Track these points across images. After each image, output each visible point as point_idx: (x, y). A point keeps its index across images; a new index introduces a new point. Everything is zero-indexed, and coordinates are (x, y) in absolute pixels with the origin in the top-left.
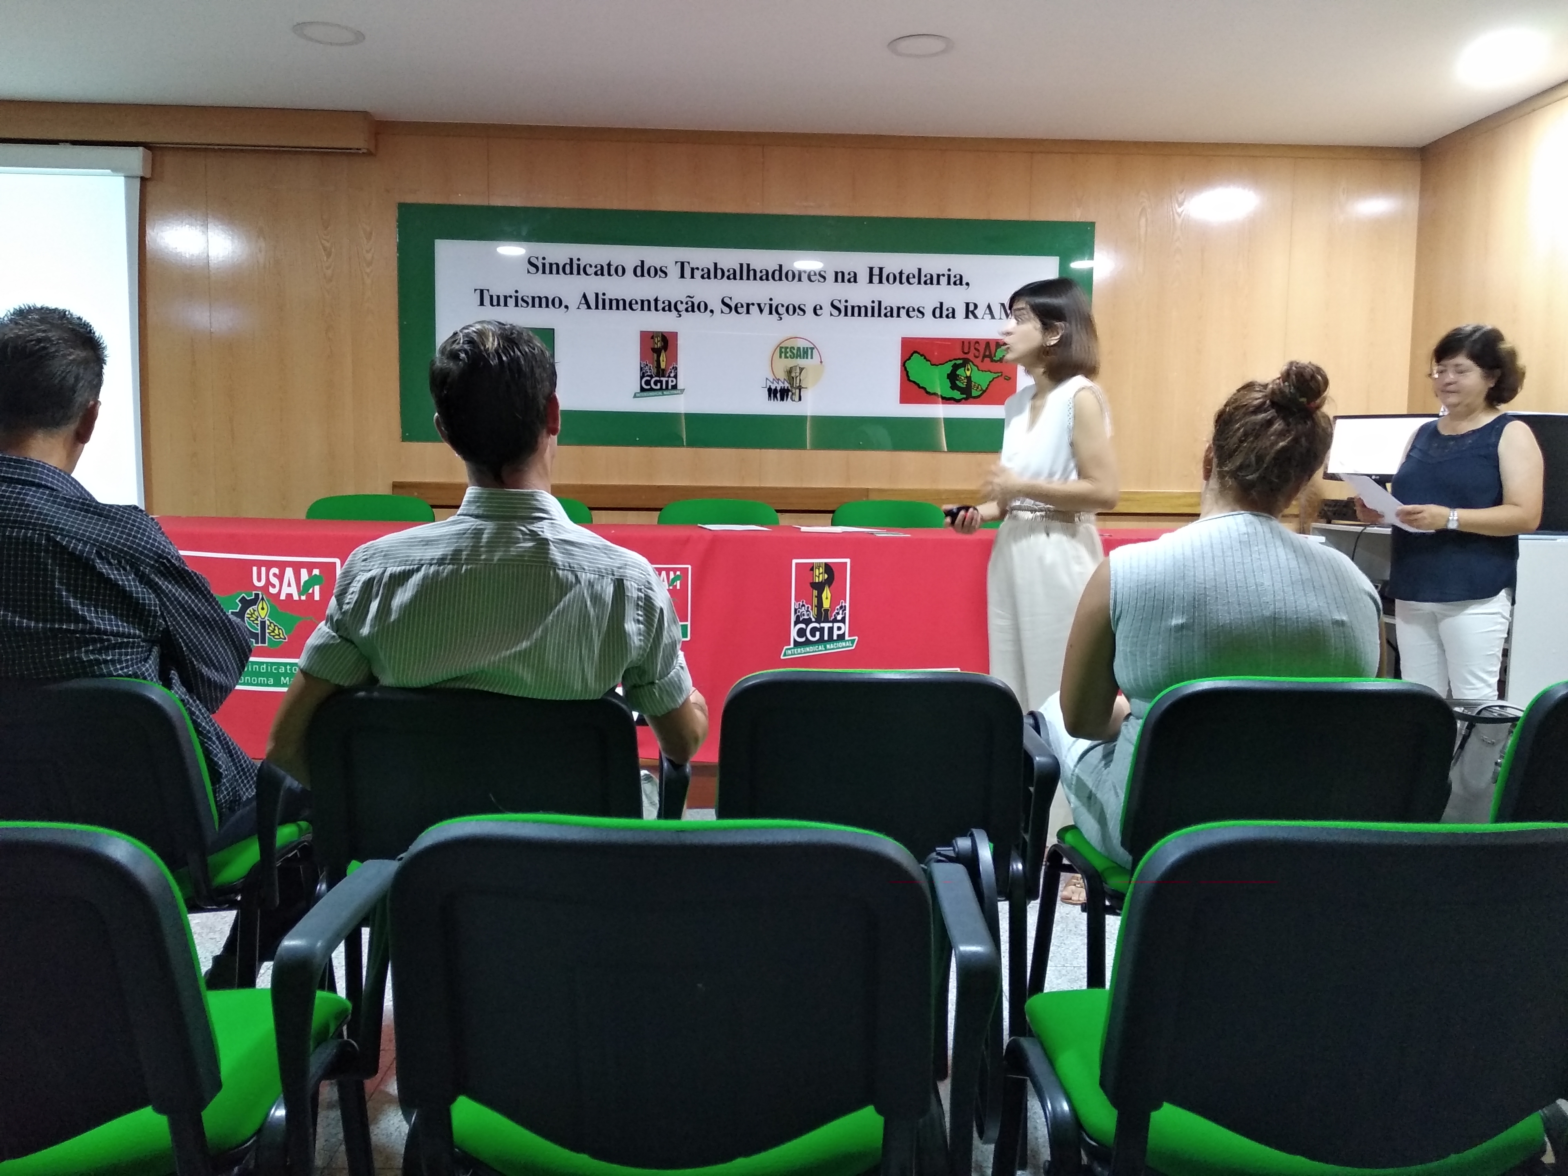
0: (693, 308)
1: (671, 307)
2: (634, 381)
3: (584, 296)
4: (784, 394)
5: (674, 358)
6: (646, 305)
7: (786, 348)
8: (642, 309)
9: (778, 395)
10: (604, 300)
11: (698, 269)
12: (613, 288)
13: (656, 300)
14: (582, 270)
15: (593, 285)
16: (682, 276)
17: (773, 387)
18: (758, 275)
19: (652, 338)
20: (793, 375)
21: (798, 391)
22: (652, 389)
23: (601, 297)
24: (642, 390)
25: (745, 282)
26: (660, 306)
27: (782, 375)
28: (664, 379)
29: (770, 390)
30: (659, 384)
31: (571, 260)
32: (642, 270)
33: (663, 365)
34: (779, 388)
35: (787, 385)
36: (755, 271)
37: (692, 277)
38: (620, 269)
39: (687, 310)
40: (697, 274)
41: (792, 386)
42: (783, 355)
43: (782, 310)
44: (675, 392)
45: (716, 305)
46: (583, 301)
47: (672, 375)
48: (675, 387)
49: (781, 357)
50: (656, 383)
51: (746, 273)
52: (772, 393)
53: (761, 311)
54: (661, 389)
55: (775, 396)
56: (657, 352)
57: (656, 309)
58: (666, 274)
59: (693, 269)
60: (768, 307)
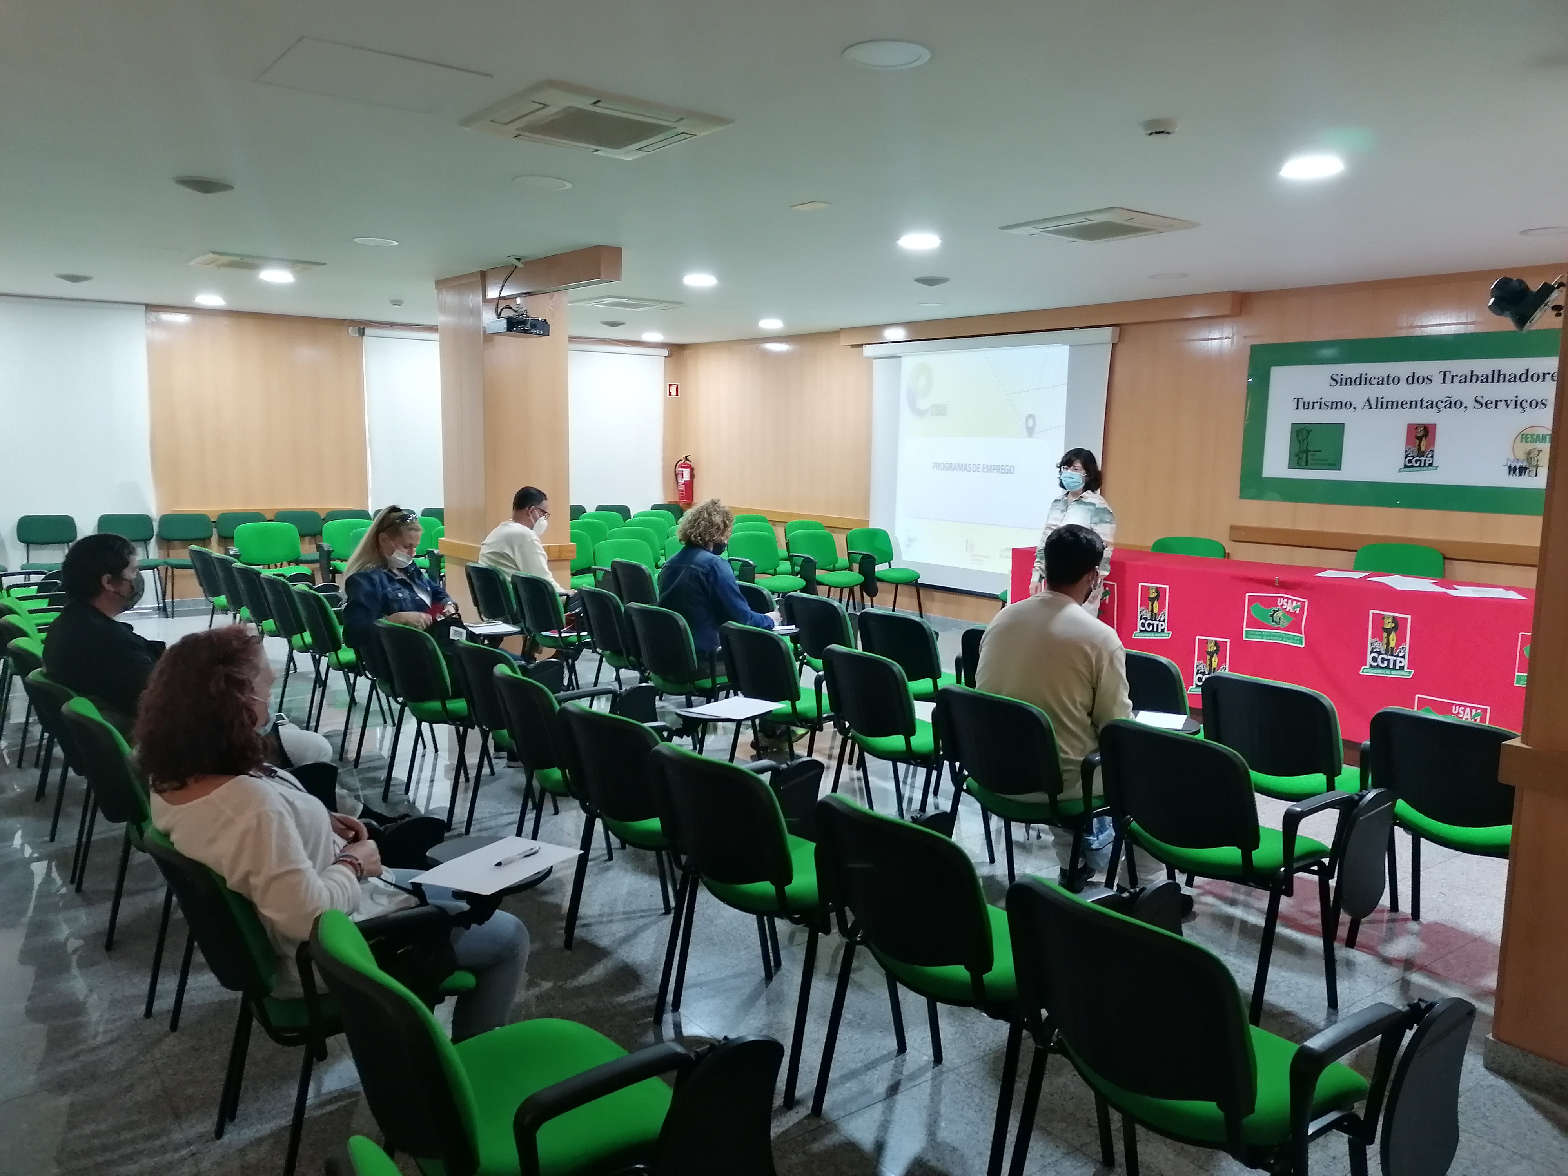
0: (1450, 405)
1: (1432, 405)
2: (1400, 460)
3: (1368, 400)
4: (1522, 470)
5: (1432, 443)
6: (1413, 404)
7: (1527, 435)
8: (1411, 407)
9: (1517, 471)
10: (1382, 402)
11: (1457, 376)
12: (1390, 392)
13: (1422, 401)
14: (1368, 382)
15: (1374, 392)
16: (1444, 382)
17: (1513, 466)
18: (1508, 378)
19: (1416, 428)
20: (1532, 455)
22: (1412, 466)
23: (1380, 400)
24: (1406, 466)
25: (1495, 384)
26: (1425, 404)
27: (1522, 456)
28: (1423, 459)
29: (1510, 467)
30: (1419, 463)
31: (1361, 375)
32: (1413, 379)
33: (1423, 449)
34: (1518, 466)
35: (1525, 464)
36: (1505, 375)
37: (1452, 382)
38: (1396, 380)
39: (1445, 407)
40: (1456, 379)
41: (1530, 463)
42: (1524, 440)
43: (1525, 405)
44: (1430, 468)
45: (1469, 402)
46: (1367, 404)
47: (1430, 455)
48: (1431, 465)
49: (1522, 441)
50: (1416, 461)
51: (1498, 376)
52: (1512, 470)
53: (1508, 406)
54: (1420, 466)
55: (1514, 472)
56: (1420, 439)
57: (1421, 407)
58: (1431, 380)
59: (1453, 376)
60: (1513, 403)
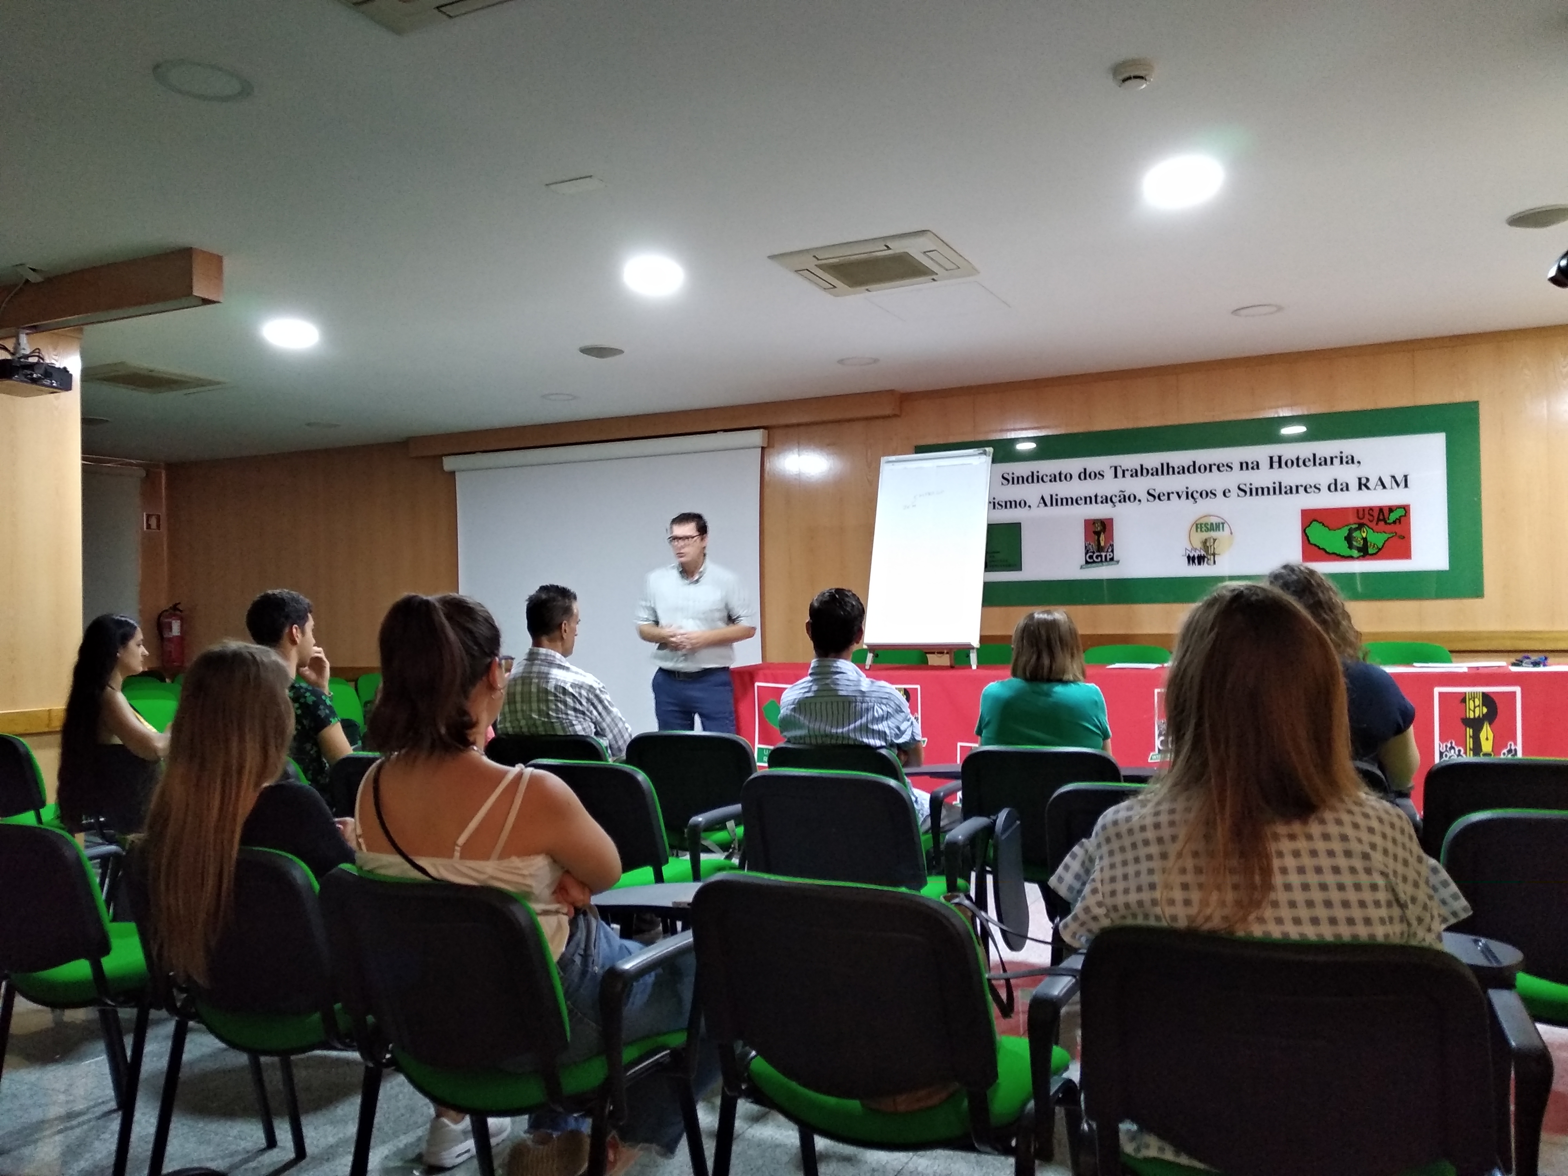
0: (1124, 499)
1: (1107, 500)
2: (1080, 556)
3: (1043, 498)
4: (1201, 559)
5: (1110, 537)
6: (1088, 500)
7: (1201, 524)
8: (1086, 503)
9: (1196, 561)
10: (1057, 500)
11: (1128, 470)
12: (1063, 489)
13: (1096, 496)
14: (1041, 479)
15: (1047, 489)
16: (1116, 476)
17: (1191, 555)
18: (1176, 470)
19: (1094, 523)
20: (1208, 544)
21: (1212, 557)
22: (1094, 562)
23: (1054, 497)
24: (1087, 562)
25: (1166, 476)
26: (1099, 499)
27: (1198, 545)
28: (1103, 554)
29: (1189, 557)
30: (1100, 558)
31: (1033, 473)
32: (1085, 475)
33: (1102, 544)
34: (1196, 556)
35: (1203, 553)
36: (1173, 468)
37: (1124, 476)
38: (1068, 476)
39: (1120, 501)
40: (1127, 474)
41: (1207, 552)
42: (1199, 530)
43: (1195, 495)
44: (1112, 562)
45: (1142, 495)
46: (1042, 501)
47: (1110, 550)
48: (1112, 559)
49: (1197, 531)
50: (1097, 557)
51: (1167, 469)
52: (1191, 559)
53: (1179, 497)
54: (1101, 561)
55: (1194, 562)
56: (1098, 534)
57: (1096, 502)
58: (1103, 476)
59: (1124, 471)
60: (1185, 493)
